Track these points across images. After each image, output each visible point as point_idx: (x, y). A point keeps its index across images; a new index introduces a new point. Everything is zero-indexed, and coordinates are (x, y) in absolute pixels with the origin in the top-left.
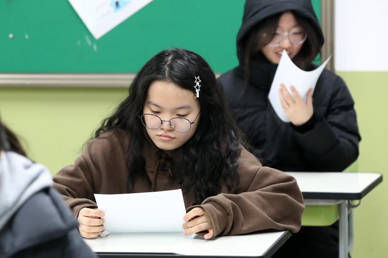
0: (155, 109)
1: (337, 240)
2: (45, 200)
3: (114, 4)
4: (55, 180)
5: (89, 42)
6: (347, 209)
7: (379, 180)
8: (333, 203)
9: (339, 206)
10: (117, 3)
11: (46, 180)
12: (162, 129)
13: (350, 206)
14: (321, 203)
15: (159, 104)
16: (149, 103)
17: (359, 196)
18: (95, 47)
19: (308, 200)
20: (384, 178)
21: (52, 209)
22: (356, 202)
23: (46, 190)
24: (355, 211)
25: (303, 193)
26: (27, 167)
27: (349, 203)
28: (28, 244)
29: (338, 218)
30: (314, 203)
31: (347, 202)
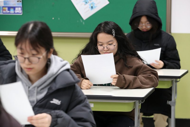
0: (101, 44)
1: (171, 95)
2: (68, 73)
3: (91, 7)
4: (71, 67)
5: (82, 21)
6: (175, 82)
7: (187, 72)
8: (170, 80)
9: (172, 81)
10: (92, 7)
11: (68, 66)
12: (105, 50)
13: (176, 82)
14: (166, 80)
15: (101, 42)
16: (98, 42)
17: (180, 77)
18: (84, 23)
19: (161, 79)
20: (189, 72)
21: (70, 76)
22: (178, 80)
23: (68, 70)
24: (178, 83)
25: (159, 76)
26: (61, 61)
27: (176, 80)
28: (61, 87)
29: (172, 86)
30: (163, 80)
31: (175, 79)
